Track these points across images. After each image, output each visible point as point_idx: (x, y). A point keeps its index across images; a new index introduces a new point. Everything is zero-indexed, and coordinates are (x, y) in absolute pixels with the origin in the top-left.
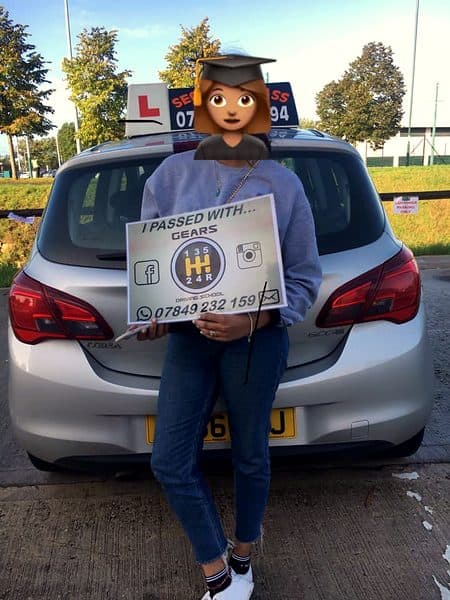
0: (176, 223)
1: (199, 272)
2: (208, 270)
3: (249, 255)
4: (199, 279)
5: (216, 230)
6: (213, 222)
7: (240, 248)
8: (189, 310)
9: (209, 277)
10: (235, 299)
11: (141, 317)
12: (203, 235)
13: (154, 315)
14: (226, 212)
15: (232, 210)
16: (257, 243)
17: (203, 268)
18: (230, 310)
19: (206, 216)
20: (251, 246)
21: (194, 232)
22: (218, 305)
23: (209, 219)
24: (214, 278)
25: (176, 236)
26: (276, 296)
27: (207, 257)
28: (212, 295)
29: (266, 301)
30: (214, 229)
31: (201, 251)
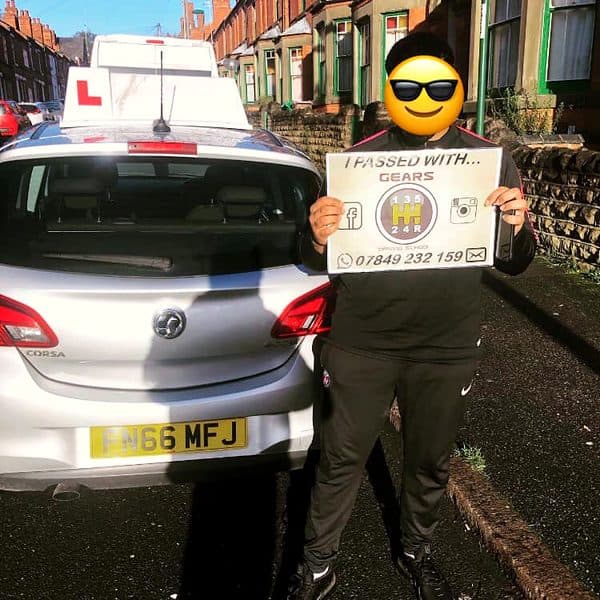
0: (387, 161)
1: (406, 222)
2: (417, 220)
4: (406, 229)
5: (432, 178)
6: (429, 169)
7: (456, 201)
8: (392, 259)
9: (417, 228)
10: (442, 254)
11: (342, 264)
12: (417, 181)
14: (446, 159)
15: (454, 158)
16: (475, 199)
17: (412, 218)
18: (434, 264)
19: (422, 161)
20: (467, 202)
21: (406, 176)
22: (423, 258)
23: (426, 164)
24: (423, 230)
25: (384, 178)
26: (483, 255)
27: (418, 207)
28: (419, 247)
29: (474, 258)
30: (429, 177)
31: (412, 199)
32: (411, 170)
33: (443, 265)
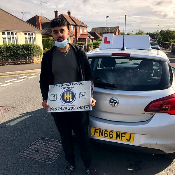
0: (63, 85)
1: (68, 98)
2: (71, 98)
3: (83, 95)
4: (68, 100)
6: (73, 86)
7: (80, 93)
8: (65, 109)
9: (71, 100)
10: (78, 107)
11: (51, 110)
12: (70, 89)
13: (54, 109)
14: (77, 84)
15: (79, 83)
16: (85, 92)
17: (69, 97)
18: (76, 110)
19: (72, 84)
20: (83, 93)
21: (68, 88)
22: (73, 108)
24: (72, 100)
25: (63, 88)
26: (89, 107)
27: (71, 95)
28: (72, 105)
29: (86, 108)
30: (73, 88)
31: (69, 93)
32: (69, 87)
33: (78, 110)
